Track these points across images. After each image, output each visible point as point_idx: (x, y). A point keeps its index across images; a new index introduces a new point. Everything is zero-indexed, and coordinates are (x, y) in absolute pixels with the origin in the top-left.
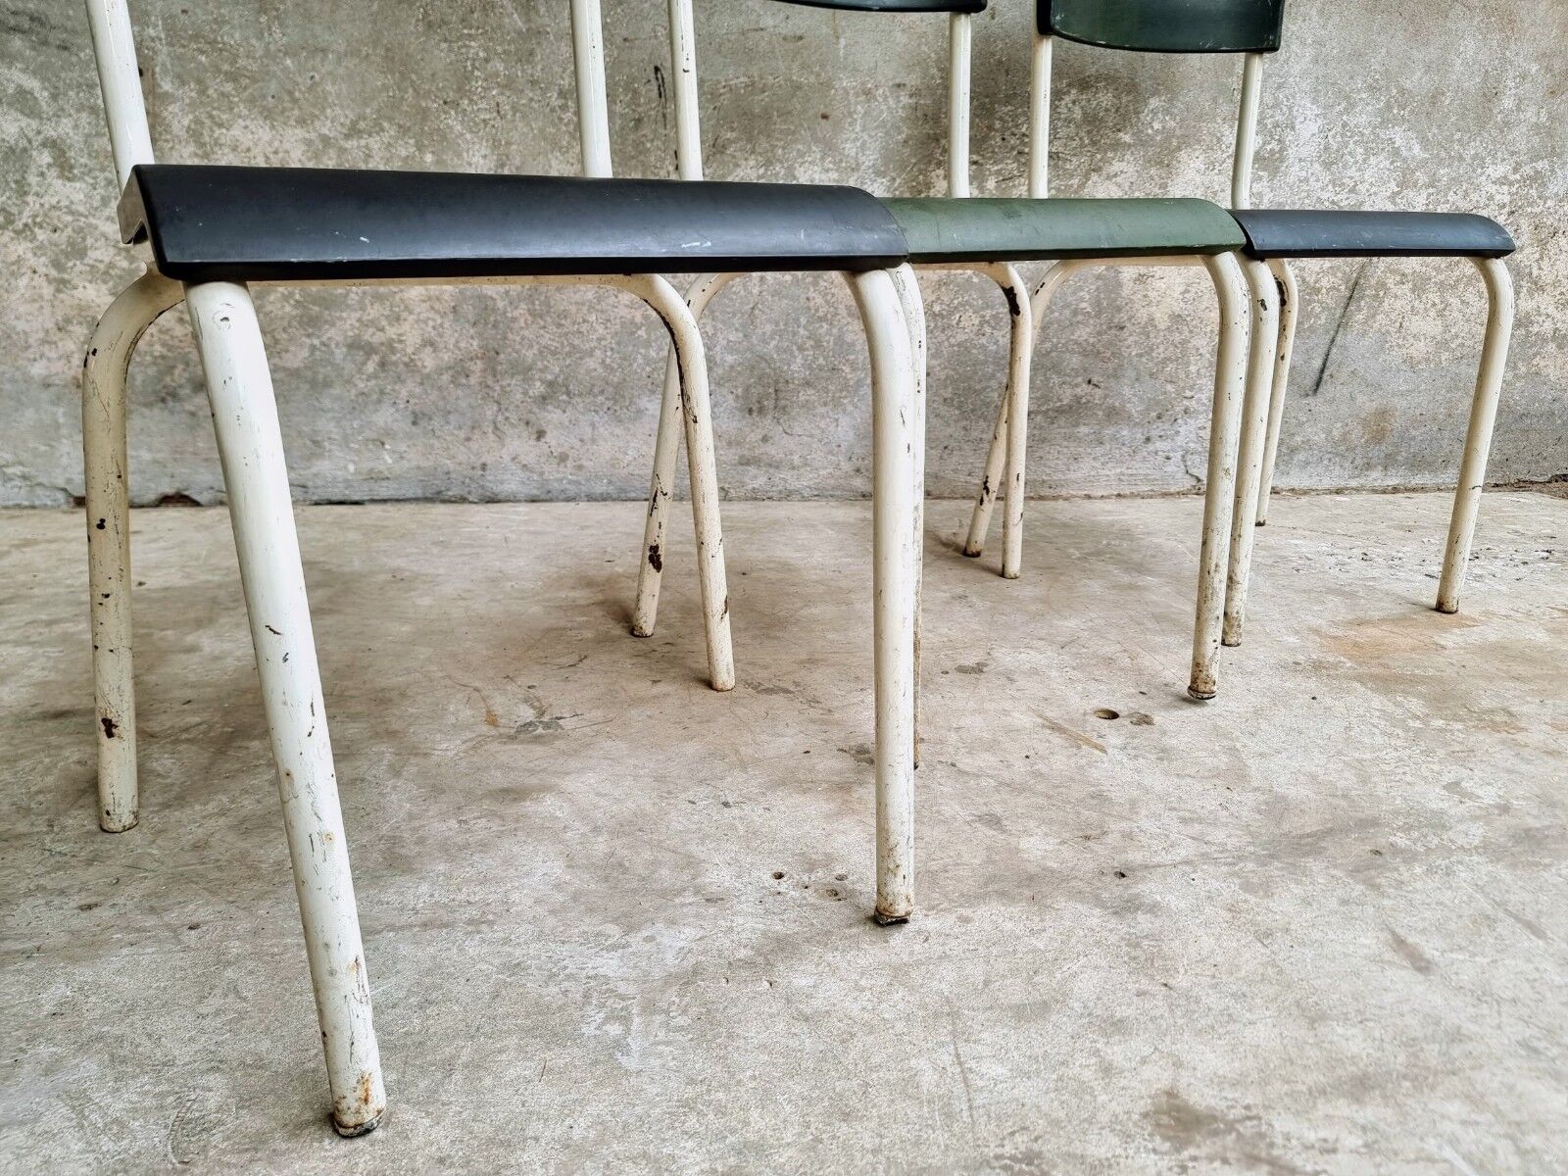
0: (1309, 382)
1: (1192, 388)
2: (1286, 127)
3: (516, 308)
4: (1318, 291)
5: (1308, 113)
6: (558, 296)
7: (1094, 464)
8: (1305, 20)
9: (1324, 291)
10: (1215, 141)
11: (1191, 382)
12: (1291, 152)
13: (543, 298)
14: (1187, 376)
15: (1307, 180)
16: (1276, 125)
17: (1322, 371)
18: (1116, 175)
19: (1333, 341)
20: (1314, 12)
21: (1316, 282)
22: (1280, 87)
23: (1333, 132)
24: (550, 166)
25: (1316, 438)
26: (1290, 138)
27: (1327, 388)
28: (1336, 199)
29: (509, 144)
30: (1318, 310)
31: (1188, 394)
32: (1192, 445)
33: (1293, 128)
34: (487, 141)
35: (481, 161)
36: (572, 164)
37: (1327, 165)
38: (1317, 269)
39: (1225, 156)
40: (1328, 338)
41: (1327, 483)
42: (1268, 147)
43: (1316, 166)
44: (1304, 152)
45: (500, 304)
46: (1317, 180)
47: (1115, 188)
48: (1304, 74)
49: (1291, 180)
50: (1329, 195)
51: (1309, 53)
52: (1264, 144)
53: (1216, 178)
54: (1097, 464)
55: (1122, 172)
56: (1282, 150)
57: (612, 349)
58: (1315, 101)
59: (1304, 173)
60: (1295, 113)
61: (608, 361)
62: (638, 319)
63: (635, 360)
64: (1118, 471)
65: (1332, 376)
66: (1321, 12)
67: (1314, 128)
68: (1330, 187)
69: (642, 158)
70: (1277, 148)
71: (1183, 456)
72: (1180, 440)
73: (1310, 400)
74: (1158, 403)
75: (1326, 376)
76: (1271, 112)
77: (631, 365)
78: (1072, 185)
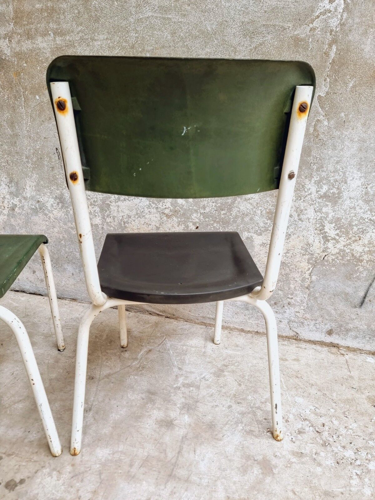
0: (357, 301)
1: (292, 294)
2: (342, 182)
3: (22, 230)
4: (362, 261)
5: (355, 175)
6: (34, 227)
7: (245, 317)
8: (353, 129)
9: (365, 261)
10: (301, 186)
11: (291, 292)
12: (345, 195)
13: (29, 227)
14: (289, 289)
15: (354, 208)
16: (336, 181)
17: (365, 298)
18: (249, 199)
19: (371, 285)
20: (359, 125)
21: (360, 257)
22: (337, 163)
23: (371, 185)
24: (26, 182)
25: (361, 327)
26: (344, 187)
27: (368, 306)
28: (372, 218)
29: (12, 174)
30: (361, 269)
31: (290, 296)
32: (293, 318)
33: (346, 183)
34: (6, 173)
35: (5, 180)
36: (33, 182)
37: (367, 202)
38: (361, 251)
39: (307, 194)
40: (367, 284)
41: (368, 347)
42: (331, 191)
43: (360, 201)
44: (352, 195)
45: (17, 228)
46: (361, 209)
47: (249, 205)
48: (353, 156)
49: (345, 207)
50: (368, 216)
51: (356, 146)
52: (329, 189)
53: (302, 204)
54: (247, 318)
55: (252, 198)
56: (339, 193)
57: (54, 247)
58: (359, 169)
59: (353, 205)
60: (347, 175)
61: (53, 250)
62: (61, 237)
63: (62, 251)
64: (257, 322)
65: (370, 301)
66: (364, 125)
67: (359, 183)
68: (369, 212)
69: (56, 181)
70: (336, 192)
71: (288, 322)
72: (286, 315)
73: (357, 309)
74: (275, 298)
75: (366, 300)
76: (332, 175)
77: (60, 253)
78: (228, 202)
